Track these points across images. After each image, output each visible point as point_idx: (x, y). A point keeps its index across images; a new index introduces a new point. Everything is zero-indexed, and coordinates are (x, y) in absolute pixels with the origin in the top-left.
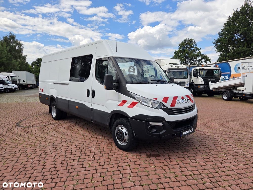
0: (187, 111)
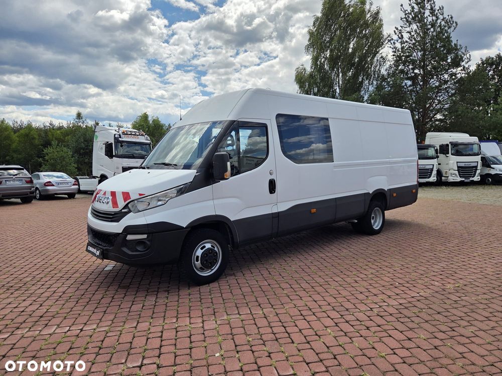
0: (100, 216)
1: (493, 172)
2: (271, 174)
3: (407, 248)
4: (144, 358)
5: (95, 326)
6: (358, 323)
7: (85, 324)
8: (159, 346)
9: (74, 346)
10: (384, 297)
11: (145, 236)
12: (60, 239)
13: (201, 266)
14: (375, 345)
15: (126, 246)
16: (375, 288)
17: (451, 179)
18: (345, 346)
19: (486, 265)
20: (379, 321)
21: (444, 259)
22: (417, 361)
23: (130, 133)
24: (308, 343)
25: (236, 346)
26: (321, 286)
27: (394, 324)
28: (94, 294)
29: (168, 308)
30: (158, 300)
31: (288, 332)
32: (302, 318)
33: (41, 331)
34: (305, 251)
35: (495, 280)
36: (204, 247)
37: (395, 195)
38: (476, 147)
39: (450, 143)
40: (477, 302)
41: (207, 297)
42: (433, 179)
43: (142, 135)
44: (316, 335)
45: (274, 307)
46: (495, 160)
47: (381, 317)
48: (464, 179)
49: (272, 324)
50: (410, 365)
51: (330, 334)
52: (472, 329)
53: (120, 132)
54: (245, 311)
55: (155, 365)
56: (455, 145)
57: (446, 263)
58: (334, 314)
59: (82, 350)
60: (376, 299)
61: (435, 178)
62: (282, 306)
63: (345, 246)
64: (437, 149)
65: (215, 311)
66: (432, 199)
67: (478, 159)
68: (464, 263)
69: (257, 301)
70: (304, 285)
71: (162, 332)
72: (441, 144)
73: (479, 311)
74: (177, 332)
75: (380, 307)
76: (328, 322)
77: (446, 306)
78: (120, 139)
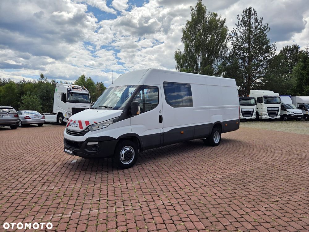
1: (288, 113)
2: (160, 112)
3: (231, 153)
4: (100, 198)
5: (74, 186)
6: (201, 184)
7: (69, 185)
8: (106, 193)
9: (65, 193)
10: (215, 174)
11: (97, 143)
12: (42, 148)
13: (124, 159)
14: (207, 192)
15: (87, 148)
16: (211, 170)
17: (264, 117)
18: (194, 193)
19: (269, 160)
20: (211, 183)
21: (248, 158)
22: (225, 197)
23: (77, 88)
24: (177, 191)
25: (143, 193)
26: (185, 169)
27: (218, 184)
28: (69, 173)
29: (108, 179)
30: (103, 175)
31: (168, 187)
32: (175, 182)
33: (47, 188)
34: (177, 154)
35: (271, 167)
36: (126, 149)
37: (226, 125)
38: (278, 99)
39: (263, 96)
40: (259, 176)
41: (128, 174)
42: (254, 117)
43: (84, 89)
44: (181, 188)
45: (161, 178)
46: (289, 107)
47: (212, 182)
48: (271, 117)
49: (160, 185)
50: (222, 199)
51: (187, 188)
52: (253, 186)
53: (71, 87)
54: (147, 180)
55: (106, 200)
56: (266, 97)
57: (249, 159)
58: (190, 181)
59: (70, 195)
60: (211, 175)
61: (255, 117)
62: (165, 178)
63: (199, 152)
64: (256, 100)
65: (132, 180)
66: (252, 128)
67: (279, 106)
68: (258, 160)
69: (153, 176)
70: (176, 169)
71: (107, 188)
72: (258, 97)
73: (259, 179)
74: (114, 188)
75: (213, 178)
76: (187, 184)
77: (244, 177)
78: (71, 91)
